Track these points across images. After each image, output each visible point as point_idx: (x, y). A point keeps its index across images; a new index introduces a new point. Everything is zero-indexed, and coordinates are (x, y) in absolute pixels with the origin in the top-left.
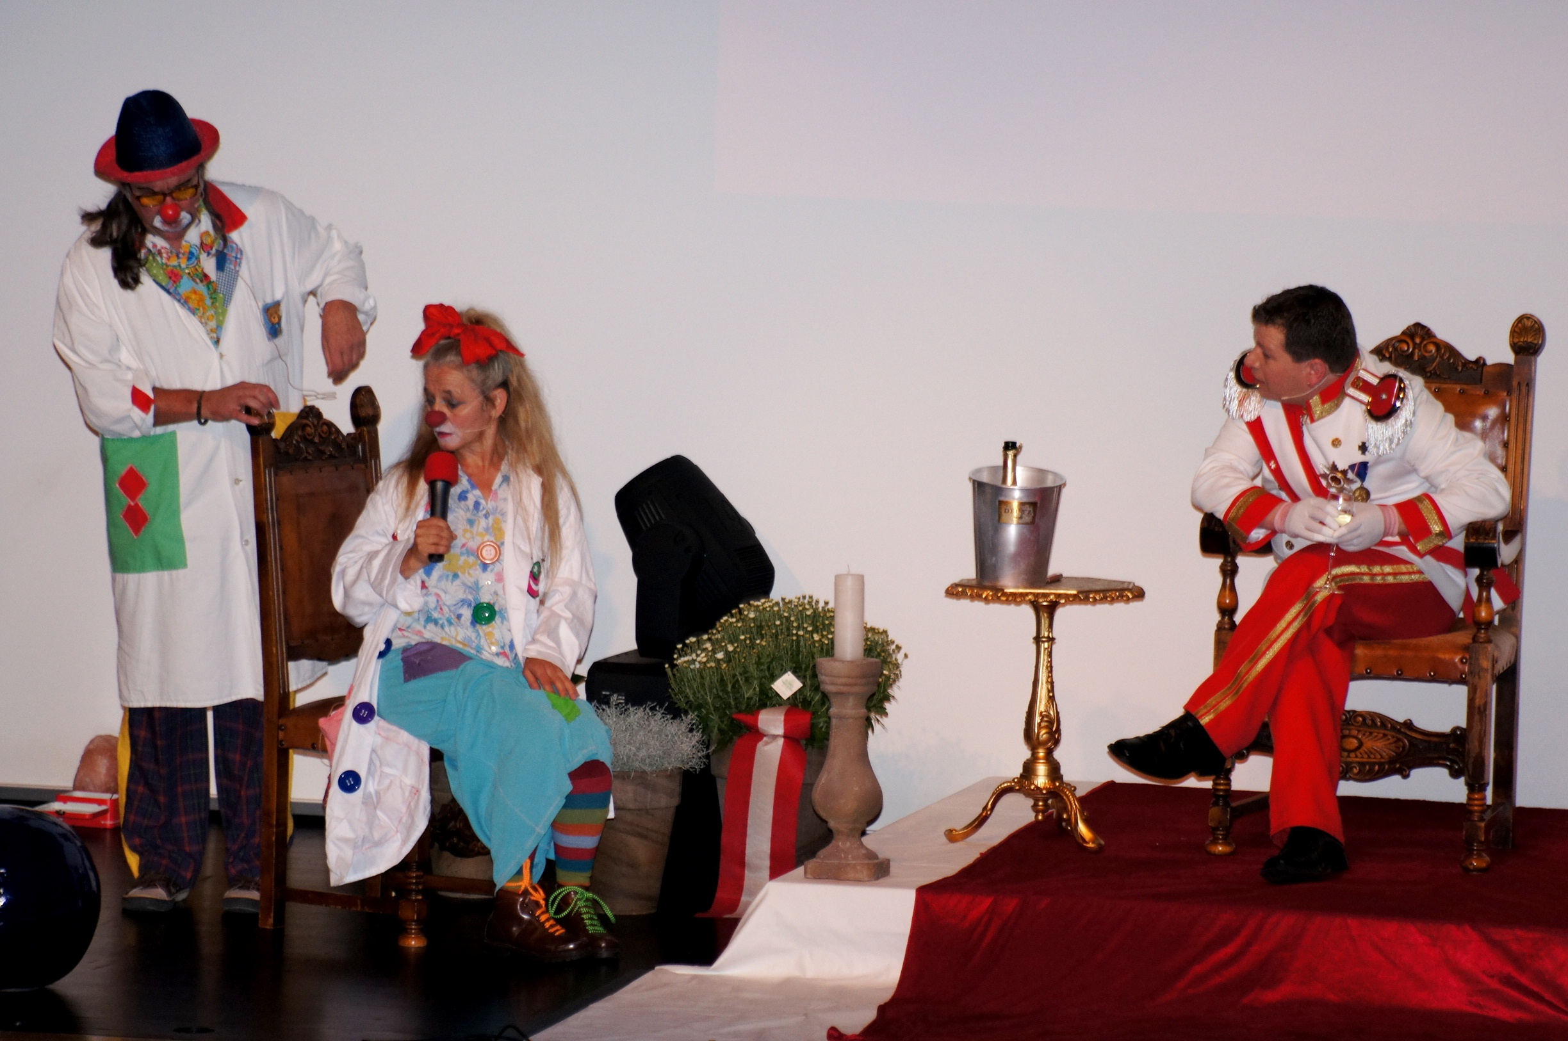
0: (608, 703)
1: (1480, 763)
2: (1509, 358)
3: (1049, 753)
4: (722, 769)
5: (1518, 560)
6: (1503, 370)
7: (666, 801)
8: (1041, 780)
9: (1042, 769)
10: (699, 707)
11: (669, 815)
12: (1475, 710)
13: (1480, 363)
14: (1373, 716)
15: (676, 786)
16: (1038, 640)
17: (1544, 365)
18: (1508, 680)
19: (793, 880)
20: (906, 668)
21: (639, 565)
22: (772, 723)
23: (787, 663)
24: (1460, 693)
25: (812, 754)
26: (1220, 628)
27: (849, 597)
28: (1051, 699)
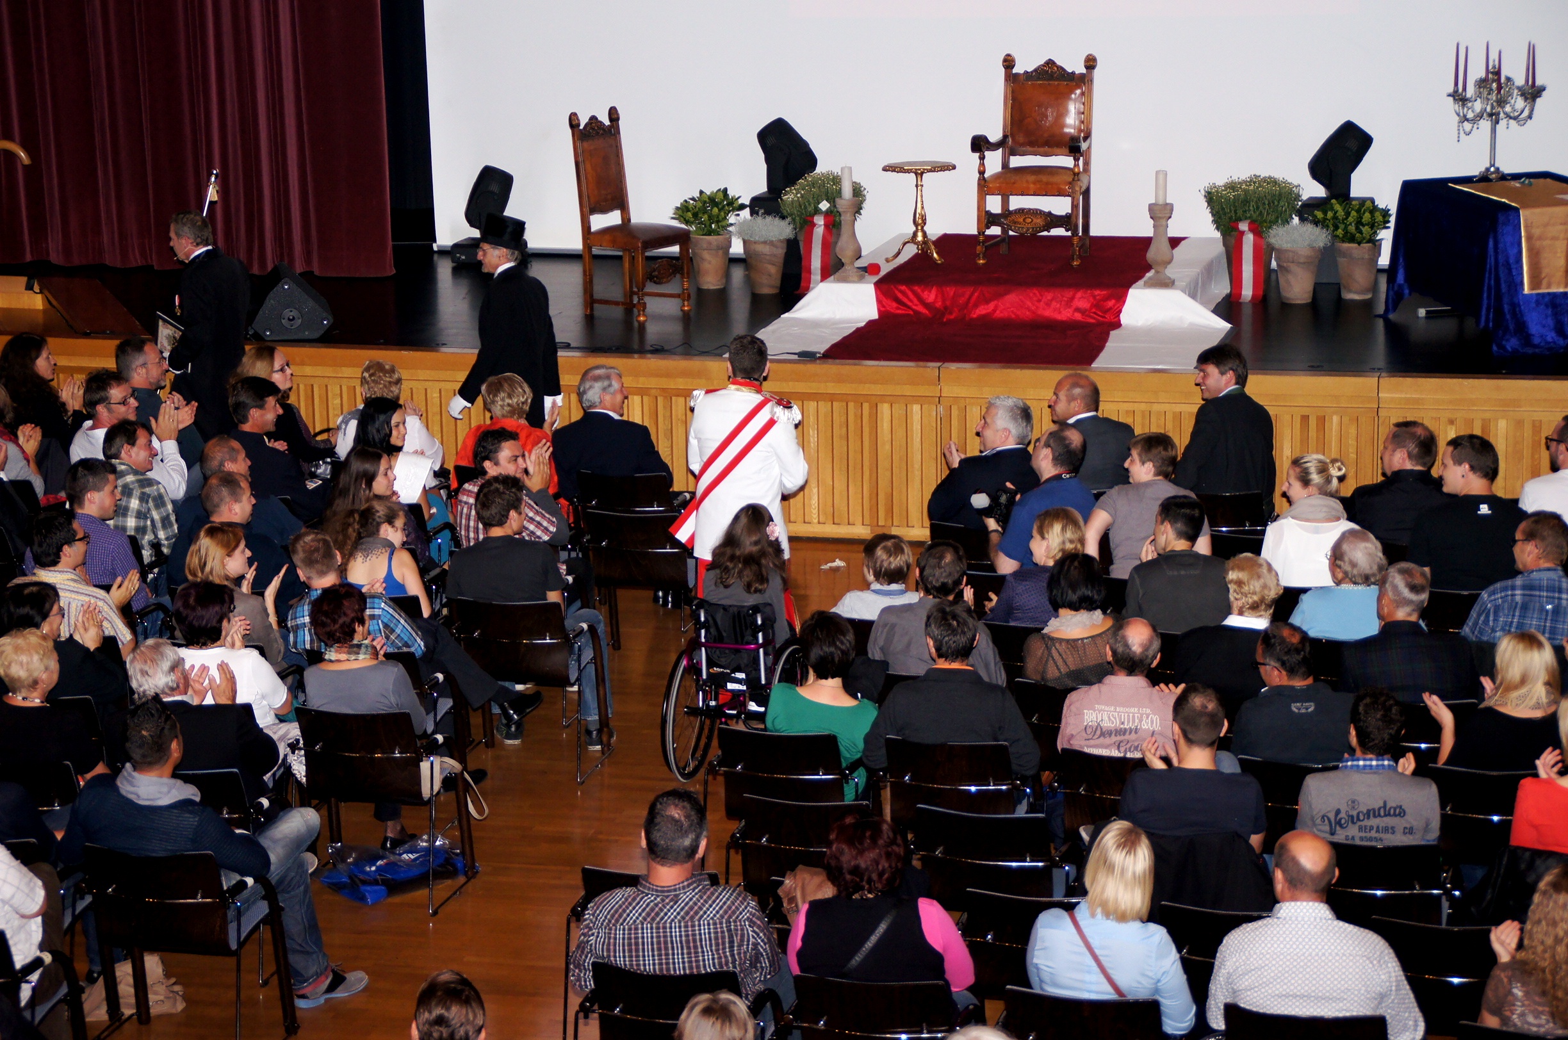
0: (758, 214)
1: (1076, 226)
2: (1084, 71)
3: (922, 227)
4: (801, 238)
5: (1089, 148)
6: (1082, 76)
7: (781, 251)
8: (920, 238)
9: (920, 234)
10: (791, 215)
11: (783, 256)
12: (1074, 206)
13: (1073, 73)
14: (1037, 210)
15: (785, 245)
16: (917, 186)
17: (1097, 73)
18: (1086, 193)
19: (831, 282)
20: (868, 197)
21: (767, 160)
22: (820, 221)
23: (823, 197)
24: (1069, 199)
25: (834, 230)
26: (979, 179)
27: (846, 171)
28: (923, 208)
